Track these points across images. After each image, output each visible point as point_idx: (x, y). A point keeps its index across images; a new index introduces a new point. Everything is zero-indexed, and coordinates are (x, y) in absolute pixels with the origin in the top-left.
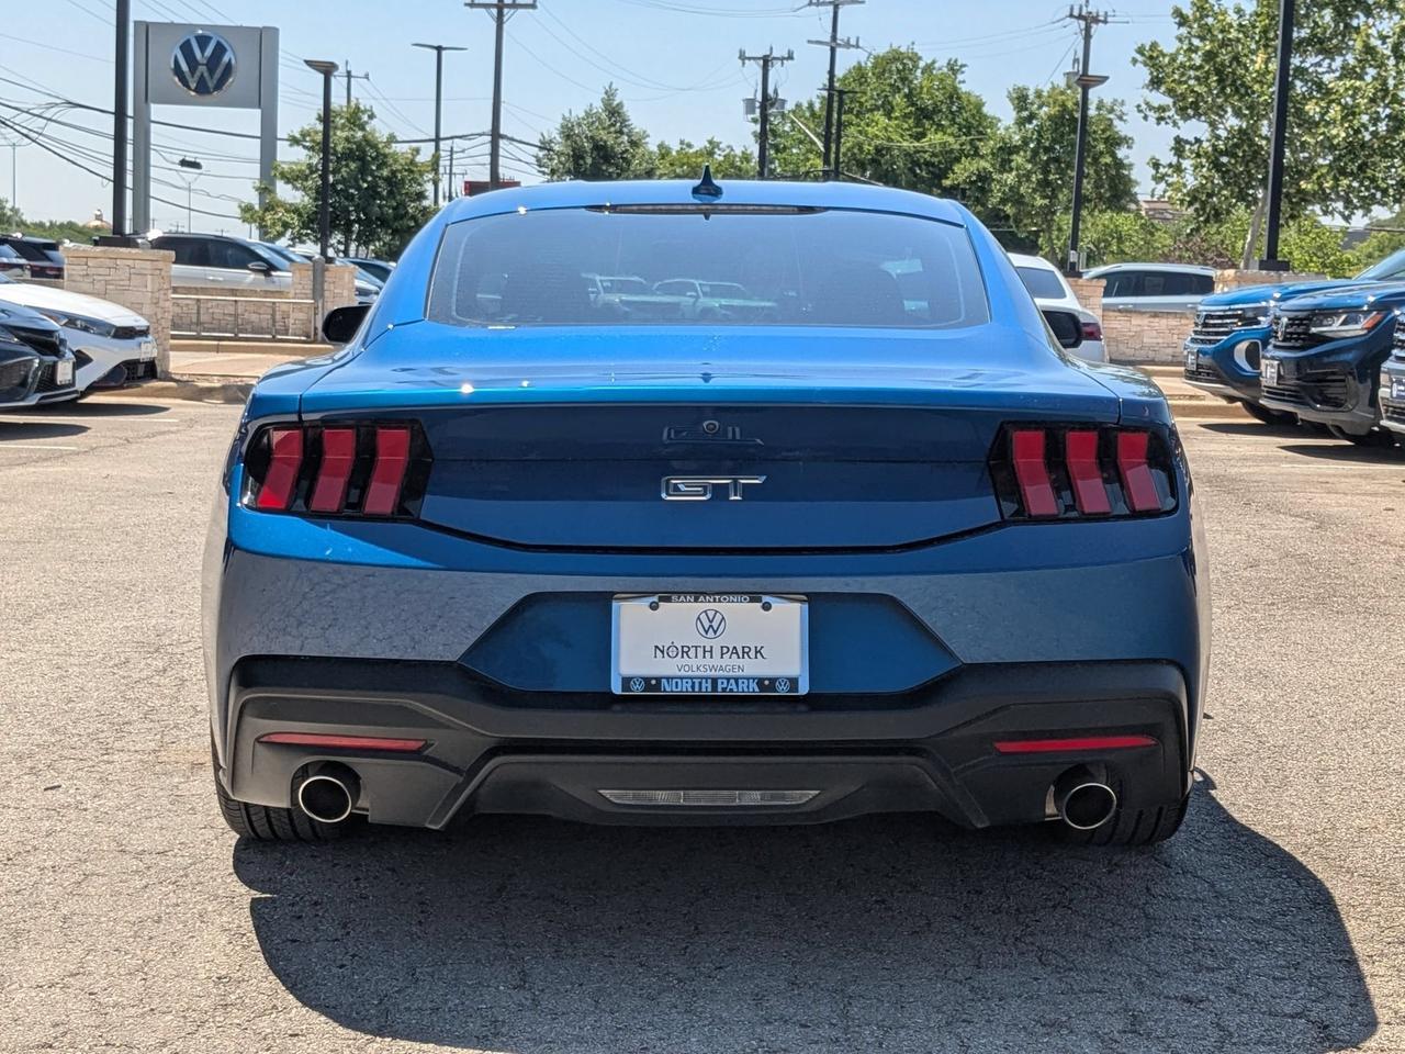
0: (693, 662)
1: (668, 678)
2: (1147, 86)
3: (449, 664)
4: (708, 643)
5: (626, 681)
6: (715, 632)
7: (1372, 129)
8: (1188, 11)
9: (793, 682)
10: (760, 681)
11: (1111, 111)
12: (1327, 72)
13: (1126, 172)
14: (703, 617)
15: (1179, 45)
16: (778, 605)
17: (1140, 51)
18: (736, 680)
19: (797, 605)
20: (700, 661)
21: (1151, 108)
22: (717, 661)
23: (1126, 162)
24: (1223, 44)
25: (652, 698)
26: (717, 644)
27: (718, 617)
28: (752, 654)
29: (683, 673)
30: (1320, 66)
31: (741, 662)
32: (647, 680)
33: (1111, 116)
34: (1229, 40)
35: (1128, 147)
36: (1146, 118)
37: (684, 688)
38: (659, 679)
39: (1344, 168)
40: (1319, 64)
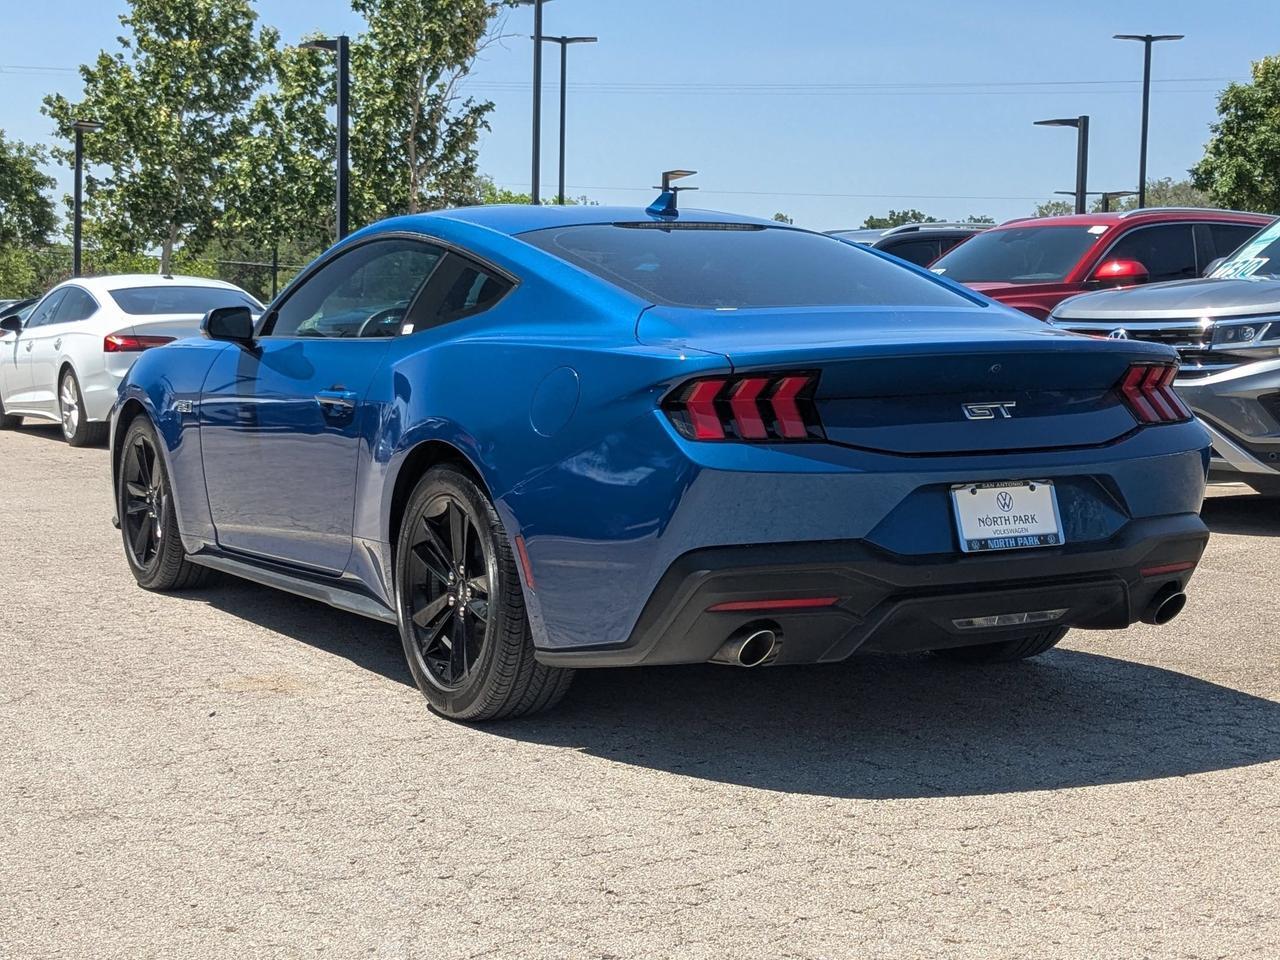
0: (1001, 528)
1: (991, 539)
2: (57, 134)
3: (858, 540)
4: (1006, 515)
5: (969, 542)
6: (1008, 506)
7: (271, 177)
8: (93, 68)
9: (1056, 536)
10: (1039, 537)
11: (34, 154)
12: (218, 126)
13: (49, 210)
14: (1000, 497)
15: (86, 97)
16: (1039, 487)
17: (48, 101)
18: (1027, 537)
19: (1047, 487)
20: (1004, 527)
21: (63, 154)
22: (1012, 526)
23: (49, 201)
24: (129, 97)
25: (985, 552)
26: (1010, 514)
27: (1008, 497)
28: (1030, 520)
29: (997, 536)
30: (213, 120)
31: (1025, 526)
32: (980, 541)
33: (34, 158)
34: (134, 95)
35: (52, 187)
36: (60, 162)
37: (1000, 546)
38: (986, 540)
39: (250, 209)
40: (211, 118)
